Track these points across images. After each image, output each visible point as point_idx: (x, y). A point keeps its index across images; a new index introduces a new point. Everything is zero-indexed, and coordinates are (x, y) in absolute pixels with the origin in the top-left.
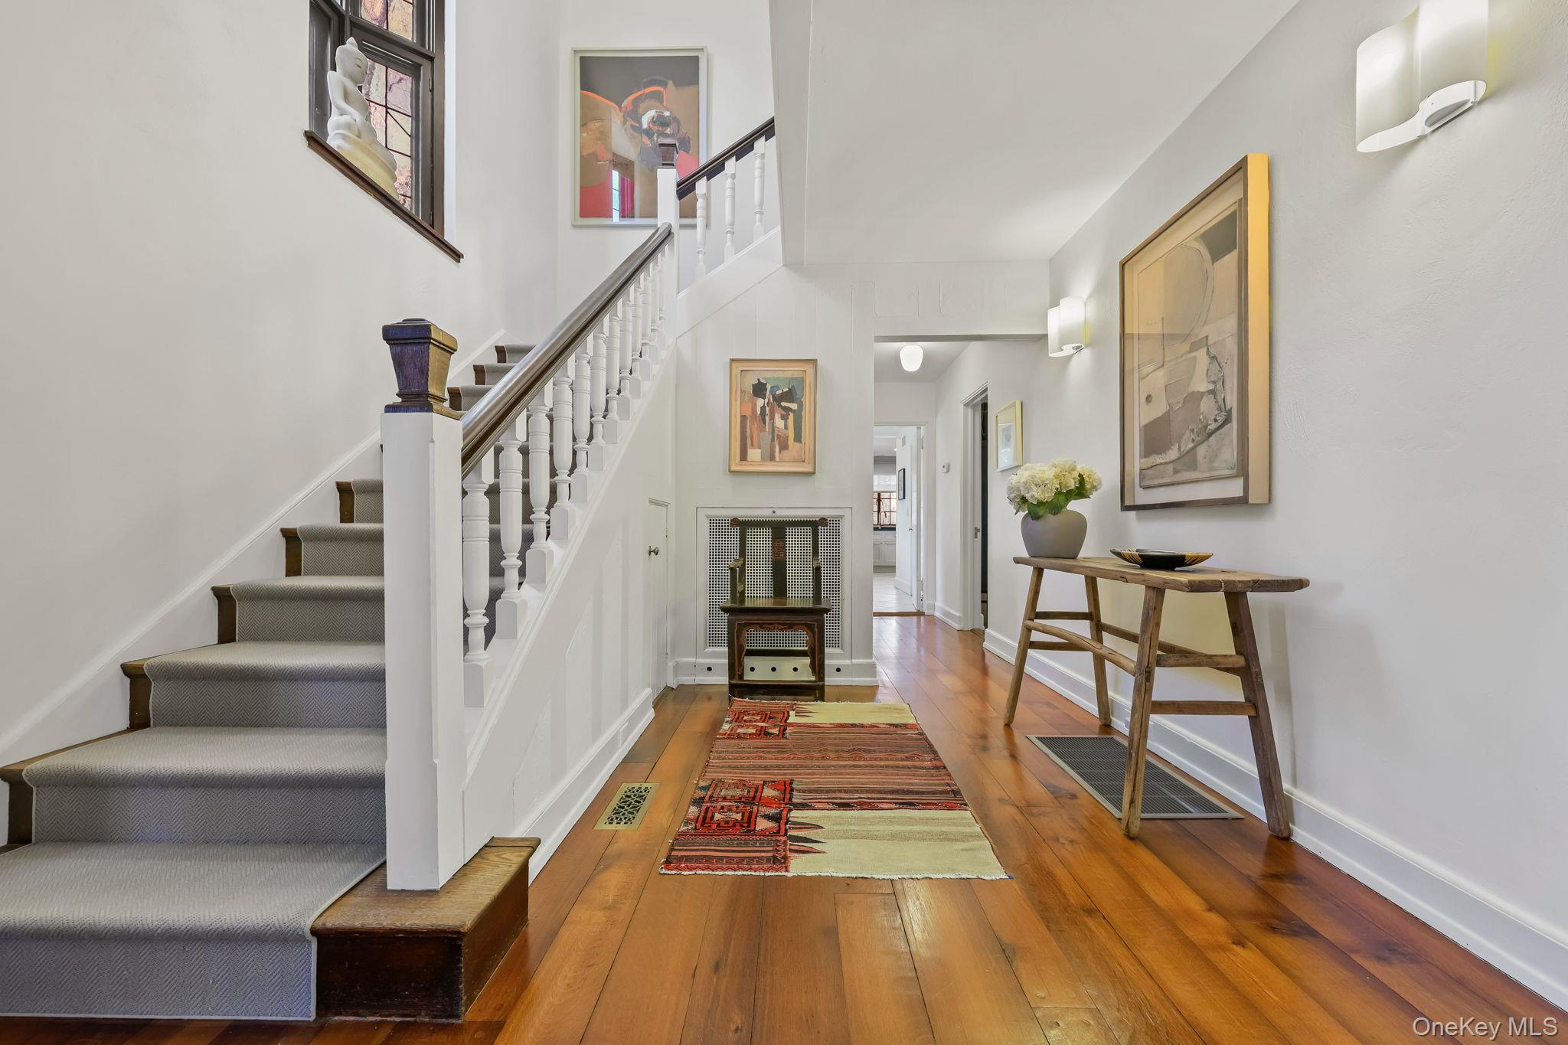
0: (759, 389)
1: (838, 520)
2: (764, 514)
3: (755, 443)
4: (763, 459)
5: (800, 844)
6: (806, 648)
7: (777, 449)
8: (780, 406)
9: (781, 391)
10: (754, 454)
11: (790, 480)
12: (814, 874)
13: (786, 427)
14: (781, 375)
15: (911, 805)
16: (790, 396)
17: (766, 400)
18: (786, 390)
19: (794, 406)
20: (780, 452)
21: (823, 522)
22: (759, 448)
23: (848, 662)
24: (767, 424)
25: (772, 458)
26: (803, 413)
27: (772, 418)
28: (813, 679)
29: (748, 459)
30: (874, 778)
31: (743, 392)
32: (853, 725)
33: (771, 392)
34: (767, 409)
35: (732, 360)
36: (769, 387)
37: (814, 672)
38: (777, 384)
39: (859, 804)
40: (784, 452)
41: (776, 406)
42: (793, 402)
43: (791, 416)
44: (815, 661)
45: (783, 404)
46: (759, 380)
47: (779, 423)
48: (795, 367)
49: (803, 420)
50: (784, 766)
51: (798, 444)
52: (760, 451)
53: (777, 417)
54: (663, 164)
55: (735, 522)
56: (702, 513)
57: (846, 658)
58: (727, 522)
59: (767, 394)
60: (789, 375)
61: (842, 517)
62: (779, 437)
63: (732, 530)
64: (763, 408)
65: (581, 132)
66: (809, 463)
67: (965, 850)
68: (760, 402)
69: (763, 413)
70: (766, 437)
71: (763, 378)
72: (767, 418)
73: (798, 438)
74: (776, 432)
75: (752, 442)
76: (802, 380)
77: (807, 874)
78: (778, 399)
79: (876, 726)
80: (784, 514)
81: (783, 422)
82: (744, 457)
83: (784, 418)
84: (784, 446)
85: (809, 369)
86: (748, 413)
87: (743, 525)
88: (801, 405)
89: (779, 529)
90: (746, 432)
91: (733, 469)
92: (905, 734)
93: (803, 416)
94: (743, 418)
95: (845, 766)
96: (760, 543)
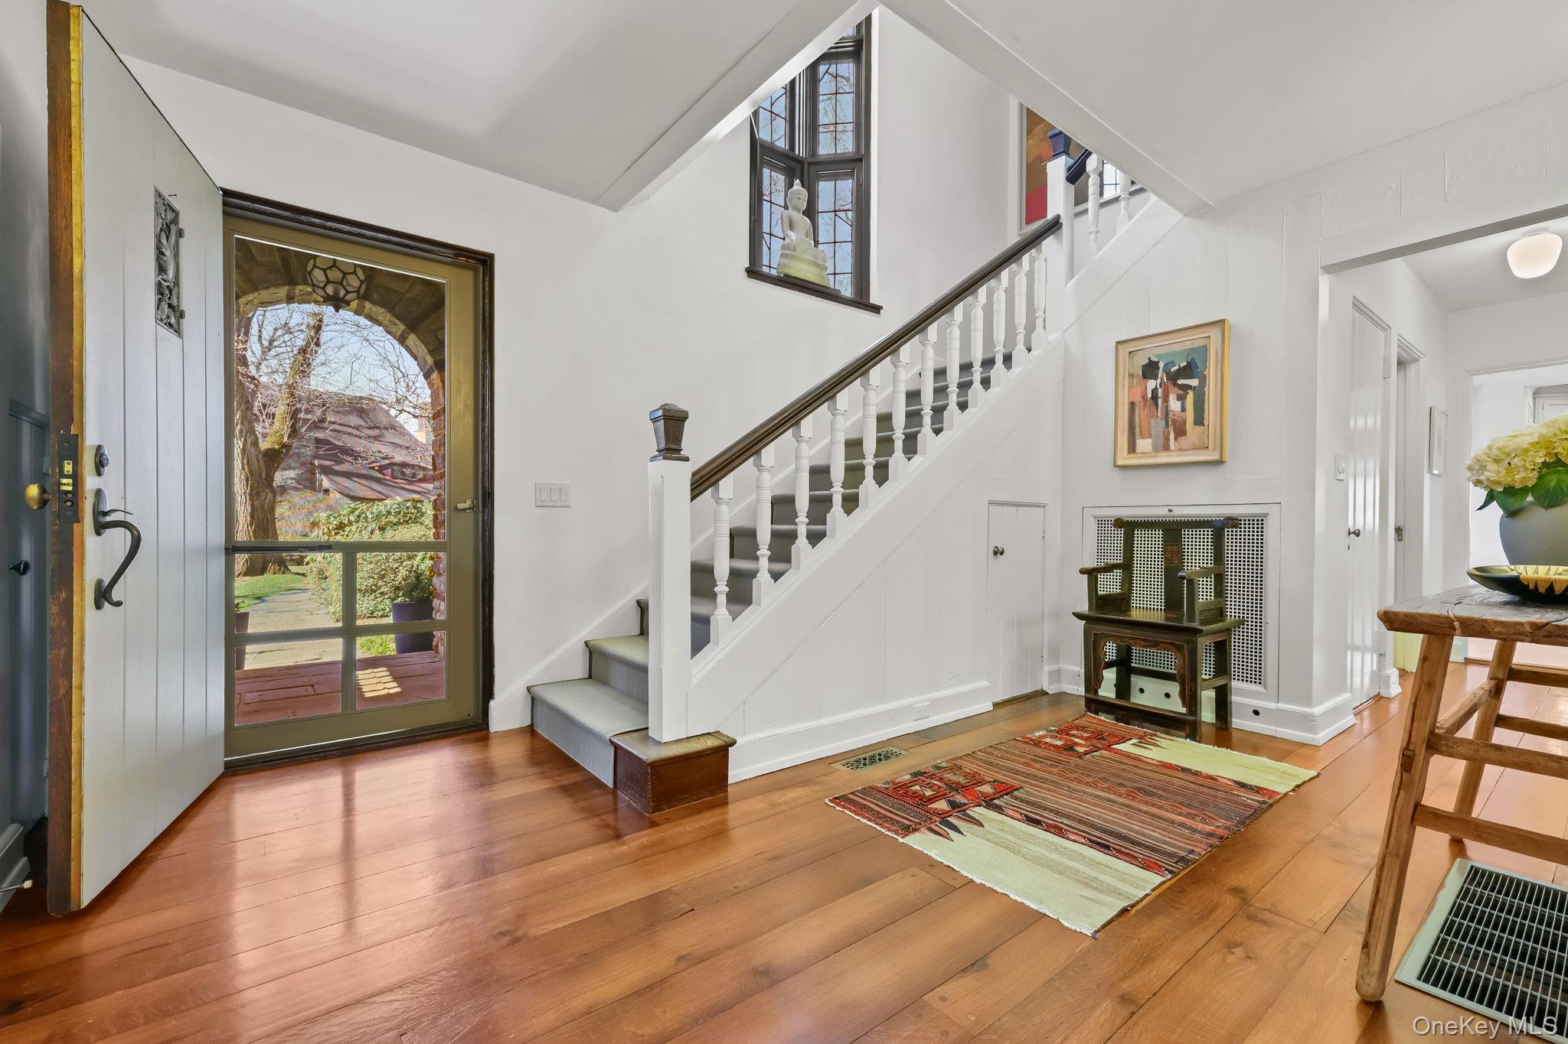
0: (1150, 370)
1: (1259, 521)
2: (1159, 512)
3: (1145, 432)
4: (1156, 449)
5: (944, 828)
6: (1175, 672)
7: (1172, 436)
8: (1175, 385)
9: (1177, 367)
10: (1144, 444)
11: (1192, 471)
12: (919, 848)
13: (1183, 409)
14: (1176, 348)
15: (1104, 847)
16: (1189, 370)
17: (1159, 381)
18: (1184, 364)
19: (1194, 382)
20: (1176, 439)
21: (1233, 522)
22: (1150, 436)
23: (1273, 705)
24: (1159, 408)
25: (1166, 447)
26: (1206, 389)
27: (1166, 400)
28: (1184, 710)
29: (1137, 451)
30: (1109, 815)
31: (1131, 376)
32: (1184, 770)
33: (1164, 371)
34: (1160, 391)
35: (1119, 343)
36: (1161, 365)
37: (1184, 704)
38: (1173, 359)
39: (1049, 825)
40: (1182, 439)
41: (1170, 385)
42: (1193, 378)
43: (1191, 395)
44: (1184, 689)
45: (1180, 382)
46: (1149, 359)
47: (1175, 405)
48: (1197, 334)
49: (1206, 397)
50: (1035, 776)
51: (1199, 428)
52: (1149, 440)
53: (1172, 398)
54: (1054, 156)
55: (1119, 523)
56: (1089, 513)
57: (1269, 700)
58: (1110, 522)
59: (1160, 375)
60: (1188, 346)
61: (1266, 515)
62: (1174, 421)
63: (1116, 532)
64: (1155, 392)
65: (1028, 140)
66: (1214, 449)
67: (1084, 896)
68: (1151, 384)
69: (1155, 397)
70: (1158, 425)
71: (1155, 356)
72: (1160, 401)
73: (1199, 420)
74: (1171, 416)
75: (1141, 432)
76: (1205, 349)
77: (915, 847)
78: (1173, 377)
79: (1214, 779)
80: (1182, 512)
81: (1179, 403)
82: (1132, 448)
83: (1181, 398)
84: (1181, 432)
85: (1215, 334)
86: (1138, 399)
87: (1129, 527)
88: (1203, 380)
89: (1172, 531)
90: (1134, 420)
91: (1119, 463)
92: (1238, 796)
93: (1207, 393)
94: (1132, 404)
95: (1097, 797)
96: (1149, 548)
